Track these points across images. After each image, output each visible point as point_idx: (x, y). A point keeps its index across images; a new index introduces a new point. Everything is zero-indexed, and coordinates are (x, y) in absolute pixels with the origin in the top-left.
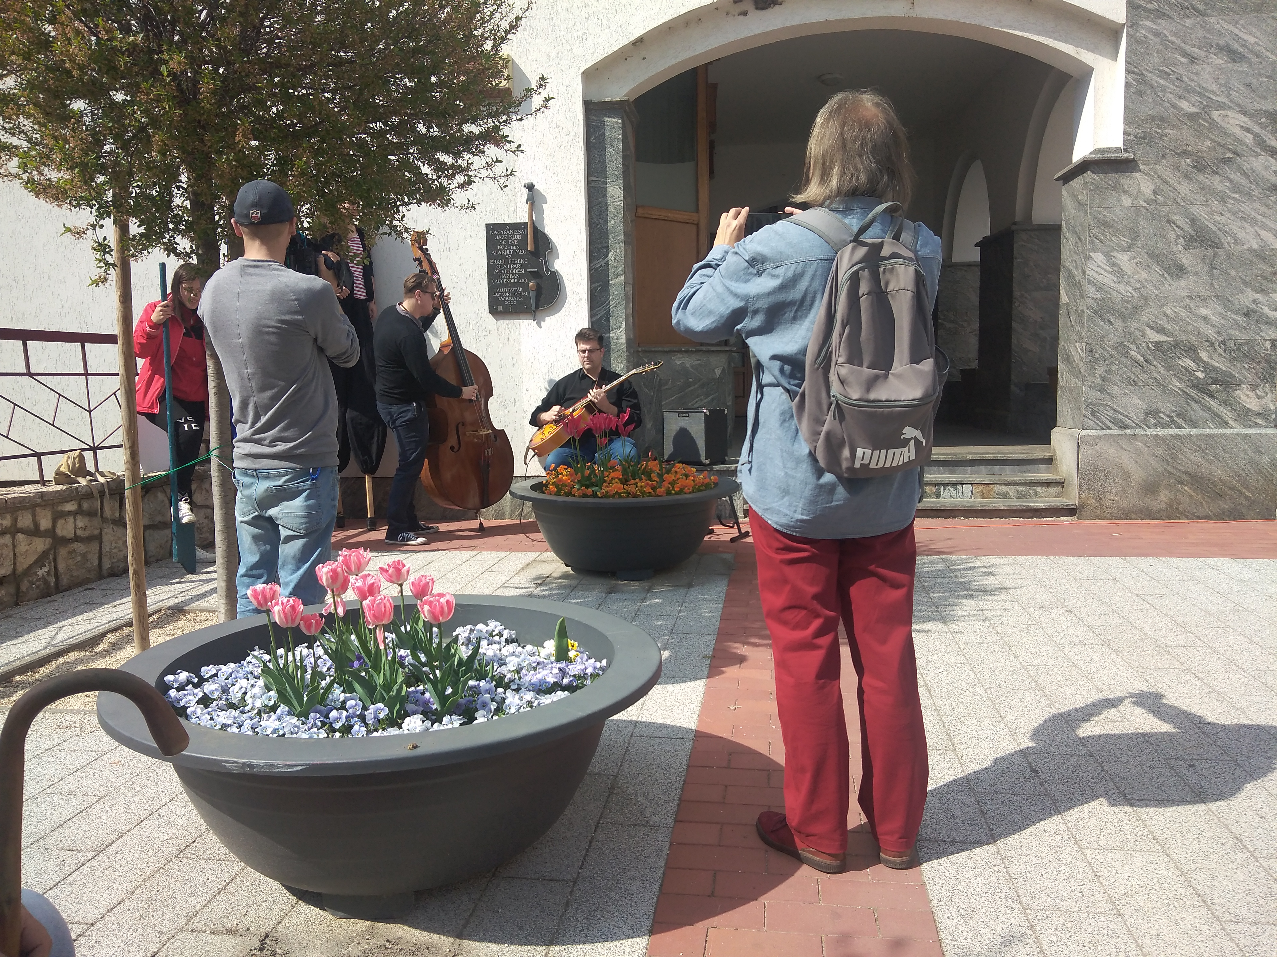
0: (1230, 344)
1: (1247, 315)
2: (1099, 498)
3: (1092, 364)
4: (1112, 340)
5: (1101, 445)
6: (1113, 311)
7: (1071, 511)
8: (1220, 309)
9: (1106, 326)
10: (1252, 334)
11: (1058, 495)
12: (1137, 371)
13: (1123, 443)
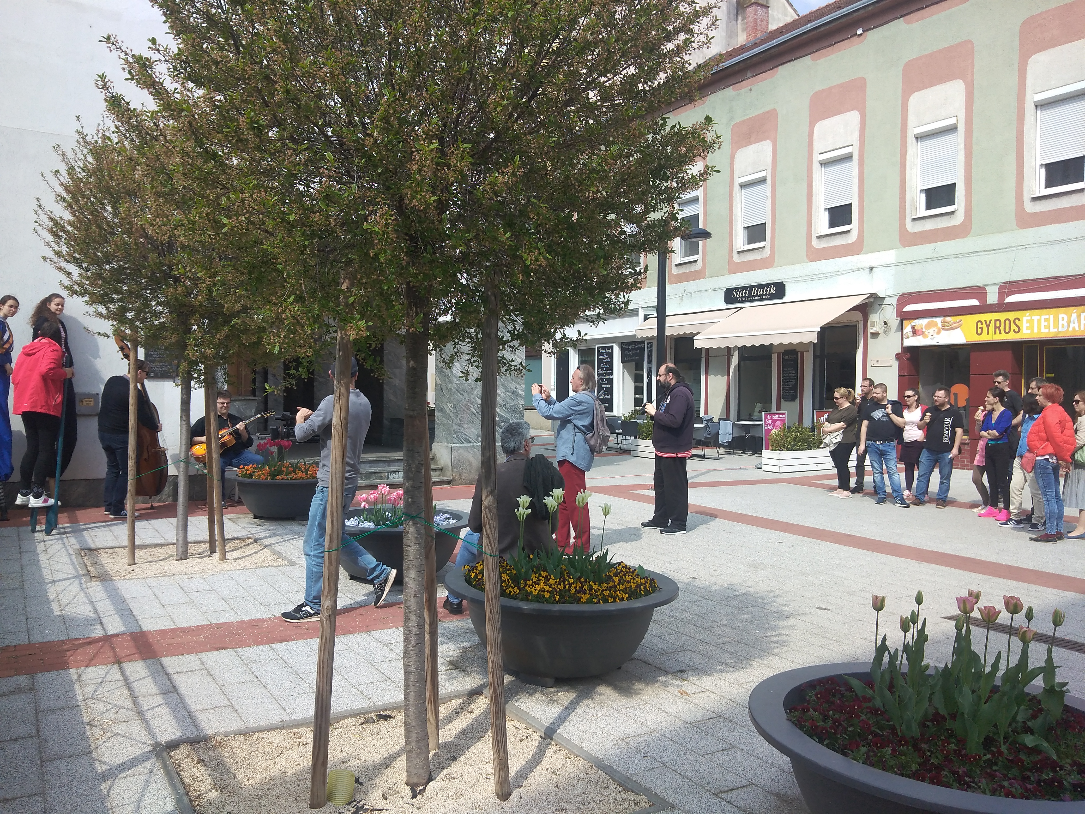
0: (508, 406)
1: (513, 393)
2: (460, 476)
3: (456, 414)
4: (464, 403)
5: (461, 451)
6: (464, 390)
7: (449, 482)
8: (504, 390)
9: (461, 396)
10: (515, 402)
11: (440, 475)
12: (473, 417)
13: (469, 449)
